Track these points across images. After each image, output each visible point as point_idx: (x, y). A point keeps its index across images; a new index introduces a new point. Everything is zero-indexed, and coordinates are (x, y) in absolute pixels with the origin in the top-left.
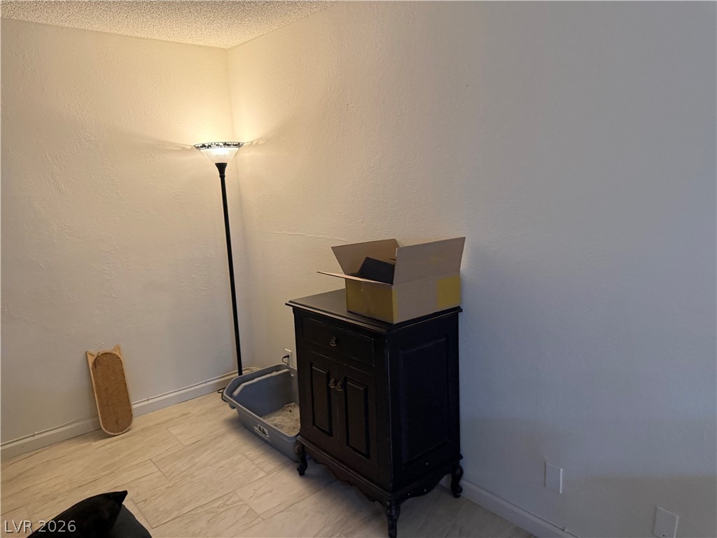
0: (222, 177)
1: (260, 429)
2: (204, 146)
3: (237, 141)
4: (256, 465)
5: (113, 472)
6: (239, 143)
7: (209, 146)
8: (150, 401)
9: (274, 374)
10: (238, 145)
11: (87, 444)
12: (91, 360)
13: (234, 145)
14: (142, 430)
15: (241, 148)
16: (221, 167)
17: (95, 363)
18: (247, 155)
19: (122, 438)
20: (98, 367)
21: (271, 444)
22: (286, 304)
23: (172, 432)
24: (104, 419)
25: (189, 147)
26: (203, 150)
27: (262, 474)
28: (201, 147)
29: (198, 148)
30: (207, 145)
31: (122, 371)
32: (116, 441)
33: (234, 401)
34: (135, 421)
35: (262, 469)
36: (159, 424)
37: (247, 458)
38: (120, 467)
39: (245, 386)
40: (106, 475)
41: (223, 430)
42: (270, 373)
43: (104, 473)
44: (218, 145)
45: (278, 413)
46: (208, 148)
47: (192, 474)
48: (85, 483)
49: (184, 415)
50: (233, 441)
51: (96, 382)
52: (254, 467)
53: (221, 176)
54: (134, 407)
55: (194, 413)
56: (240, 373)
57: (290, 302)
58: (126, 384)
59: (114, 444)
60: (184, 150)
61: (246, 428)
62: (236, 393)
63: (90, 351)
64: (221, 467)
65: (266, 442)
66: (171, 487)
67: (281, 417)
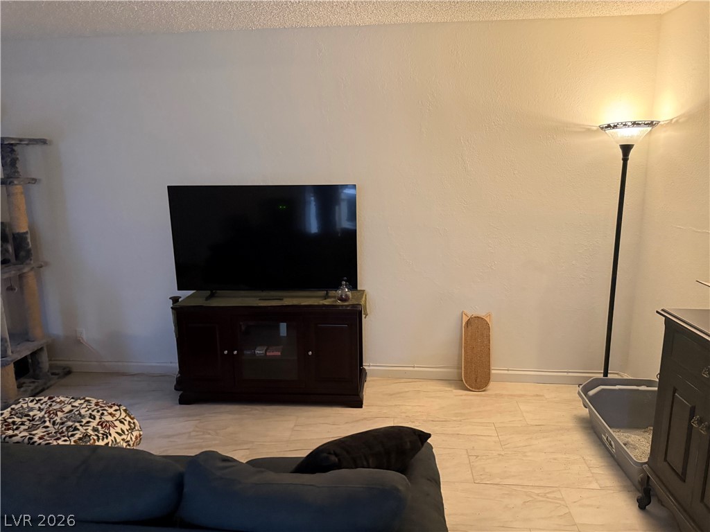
0: (625, 160)
1: (607, 439)
2: (609, 126)
3: (648, 119)
4: (592, 473)
5: (460, 421)
6: (652, 122)
7: (615, 126)
8: (510, 372)
9: (643, 388)
10: (651, 124)
11: (449, 389)
12: (465, 319)
13: (647, 124)
14: (496, 395)
15: (655, 128)
16: (626, 149)
17: (468, 323)
18: (661, 135)
19: (477, 395)
20: (470, 327)
21: (617, 460)
22: (657, 312)
23: (521, 407)
24: (466, 373)
25: (595, 128)
26: (609, 131)
27: (595, 485)
28: (606, 127)
29: (602, 128)
30: (612, 126)
31: (488, 336)
32: (472, 395)
33: (587, 401)
34: (492, 384)
35: (597, 480)
36: (511, 395)
37: (586, 463)
38: (468, 419)
39: (603, 389)
40: (455, 421)
41: (571, 425)
42: (637, 386)
43: (454, 419)
44: (625, 125)
45: (638, 432)
46: (613, 128)
47: (525, 452)
48: (437, 419)
49: (537, 395)
50: (578, 440)
51: (465, 339)
52: (589, 474)
53: (623, 159)
54: (493, 372)
55: (547, 397)
56: (606, 374)
57: (662, 310)
58: (489, 349)
59: (469, 398)
60: (589, 131)
61: (595, 433)
62: (591, 393)
63: (465, 311)
64: (555, 459)
65: (612, 456)
66: (503, 456)
67: (639, 437)
